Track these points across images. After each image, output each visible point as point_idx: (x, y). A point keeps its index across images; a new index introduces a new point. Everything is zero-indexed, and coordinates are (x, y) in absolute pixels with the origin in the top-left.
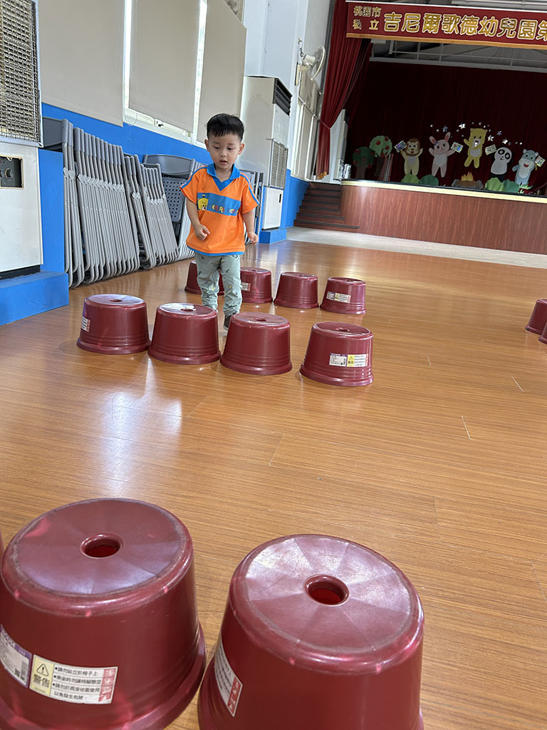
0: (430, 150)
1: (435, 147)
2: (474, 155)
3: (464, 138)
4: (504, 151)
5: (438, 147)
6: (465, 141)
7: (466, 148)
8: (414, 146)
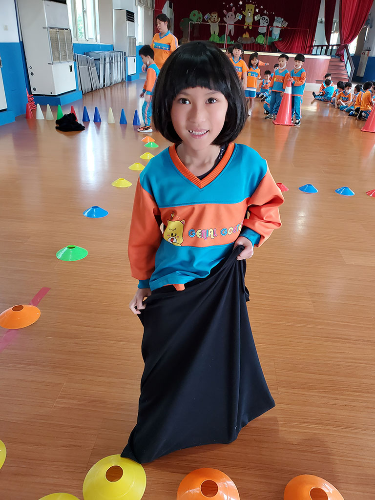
0: (224, 18)
1: (227, 17)
2: (249, 21)
3: (242, 11)
4: (265, 18)
5: (229, 17)
6: (243, 12)
7: (244, 17)
8: (215, 16)
